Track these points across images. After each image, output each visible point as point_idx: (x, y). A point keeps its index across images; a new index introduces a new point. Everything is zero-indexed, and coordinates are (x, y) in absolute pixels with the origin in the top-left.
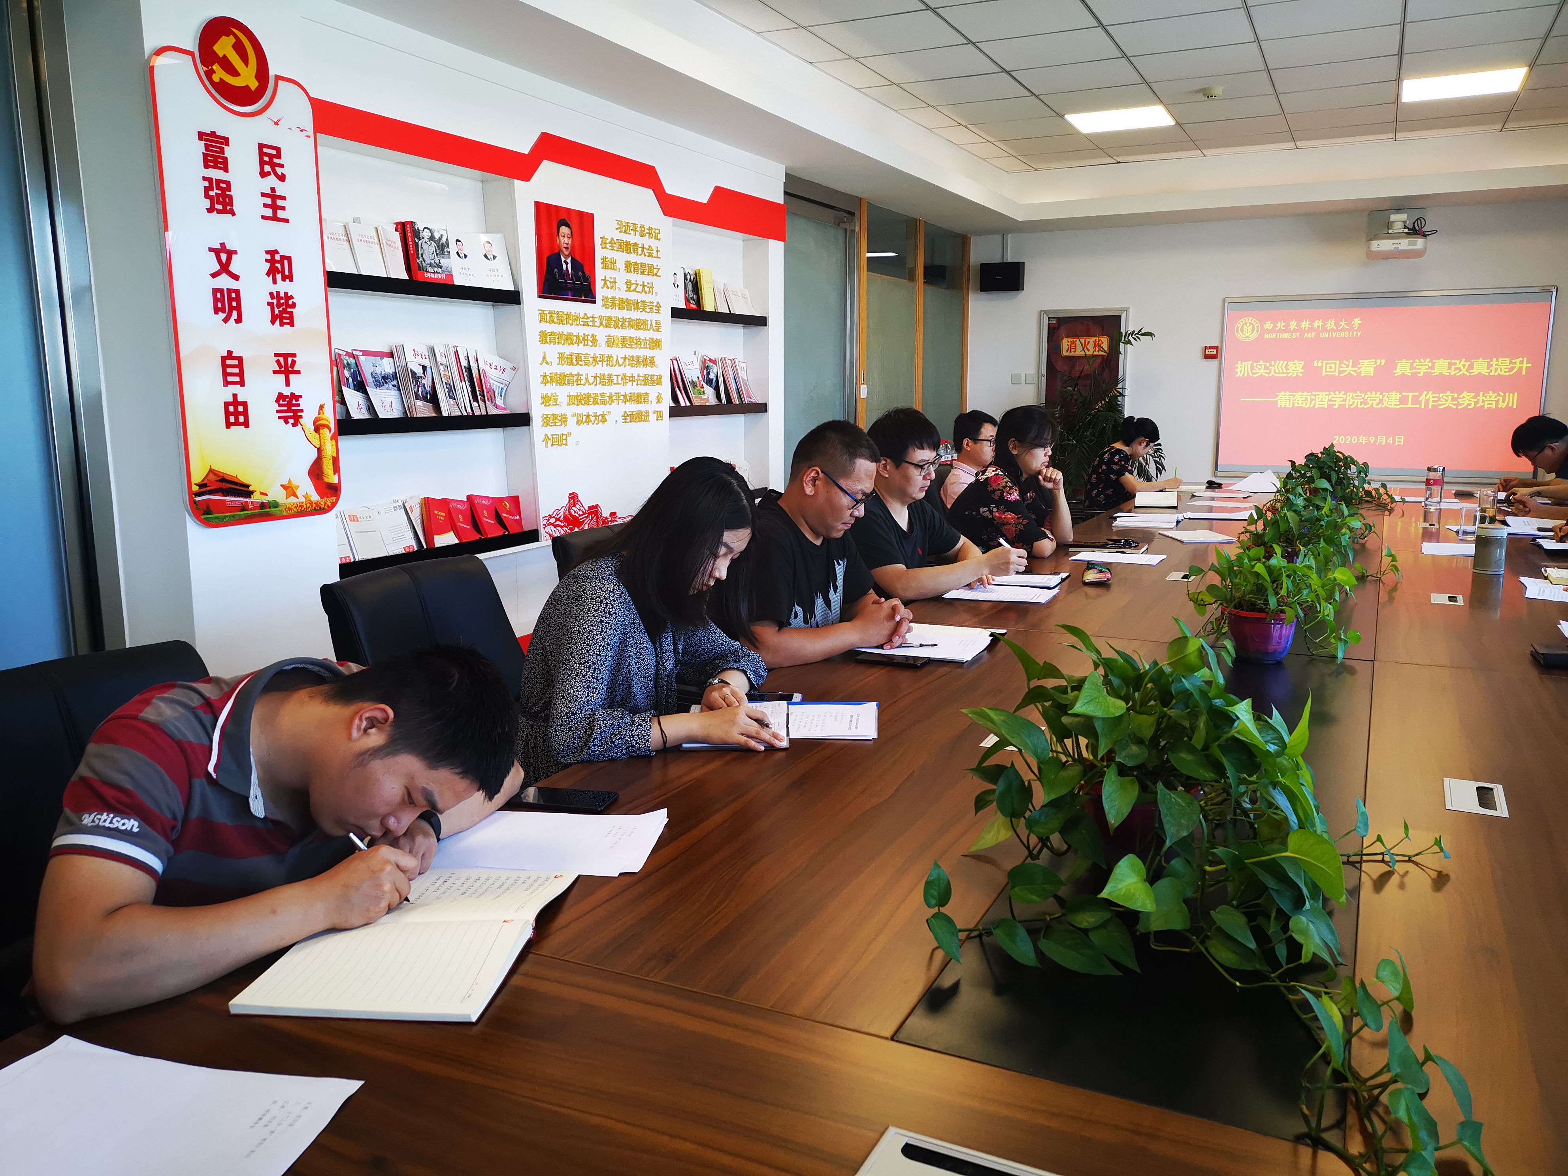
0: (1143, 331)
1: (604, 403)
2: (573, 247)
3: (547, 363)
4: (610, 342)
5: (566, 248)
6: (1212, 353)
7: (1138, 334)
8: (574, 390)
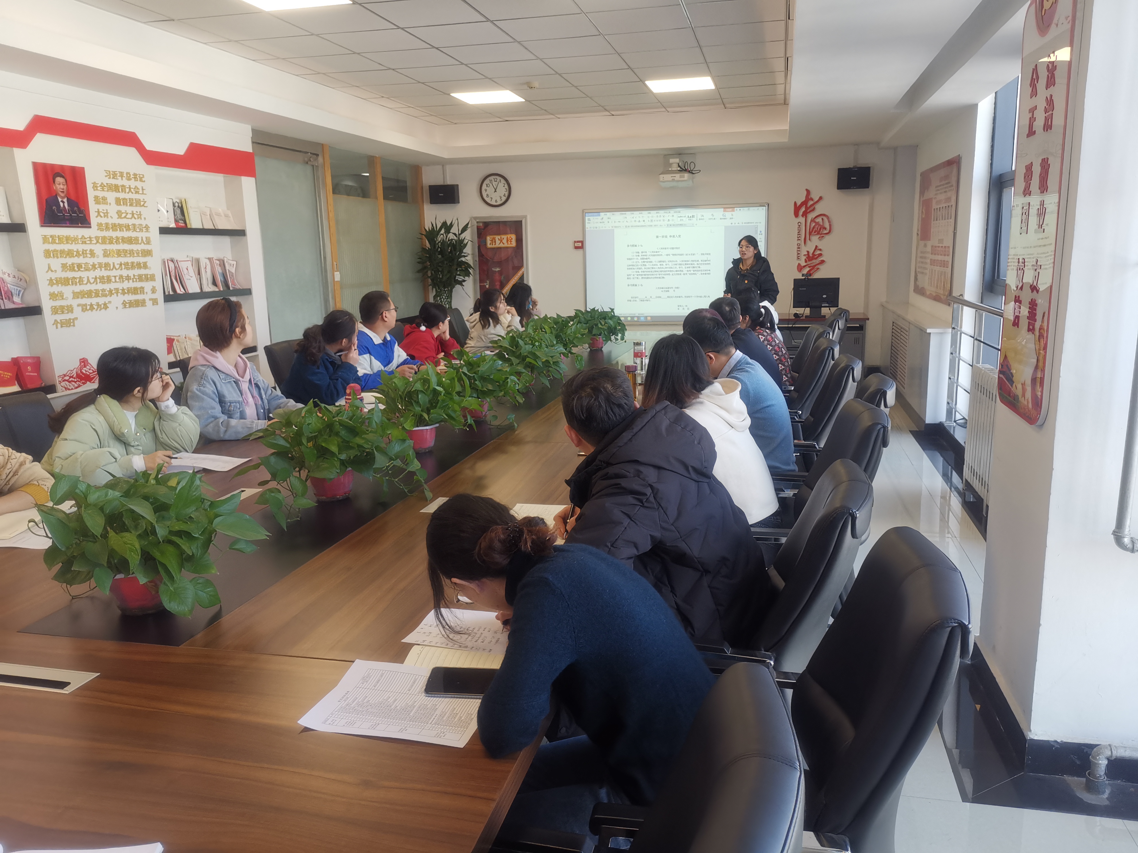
1: (106, 296)
2: (68, 190)
3: (52, 271)
4: (106, 254)
5: (62, 192)
6: (579, 245)
8: (78, 288)
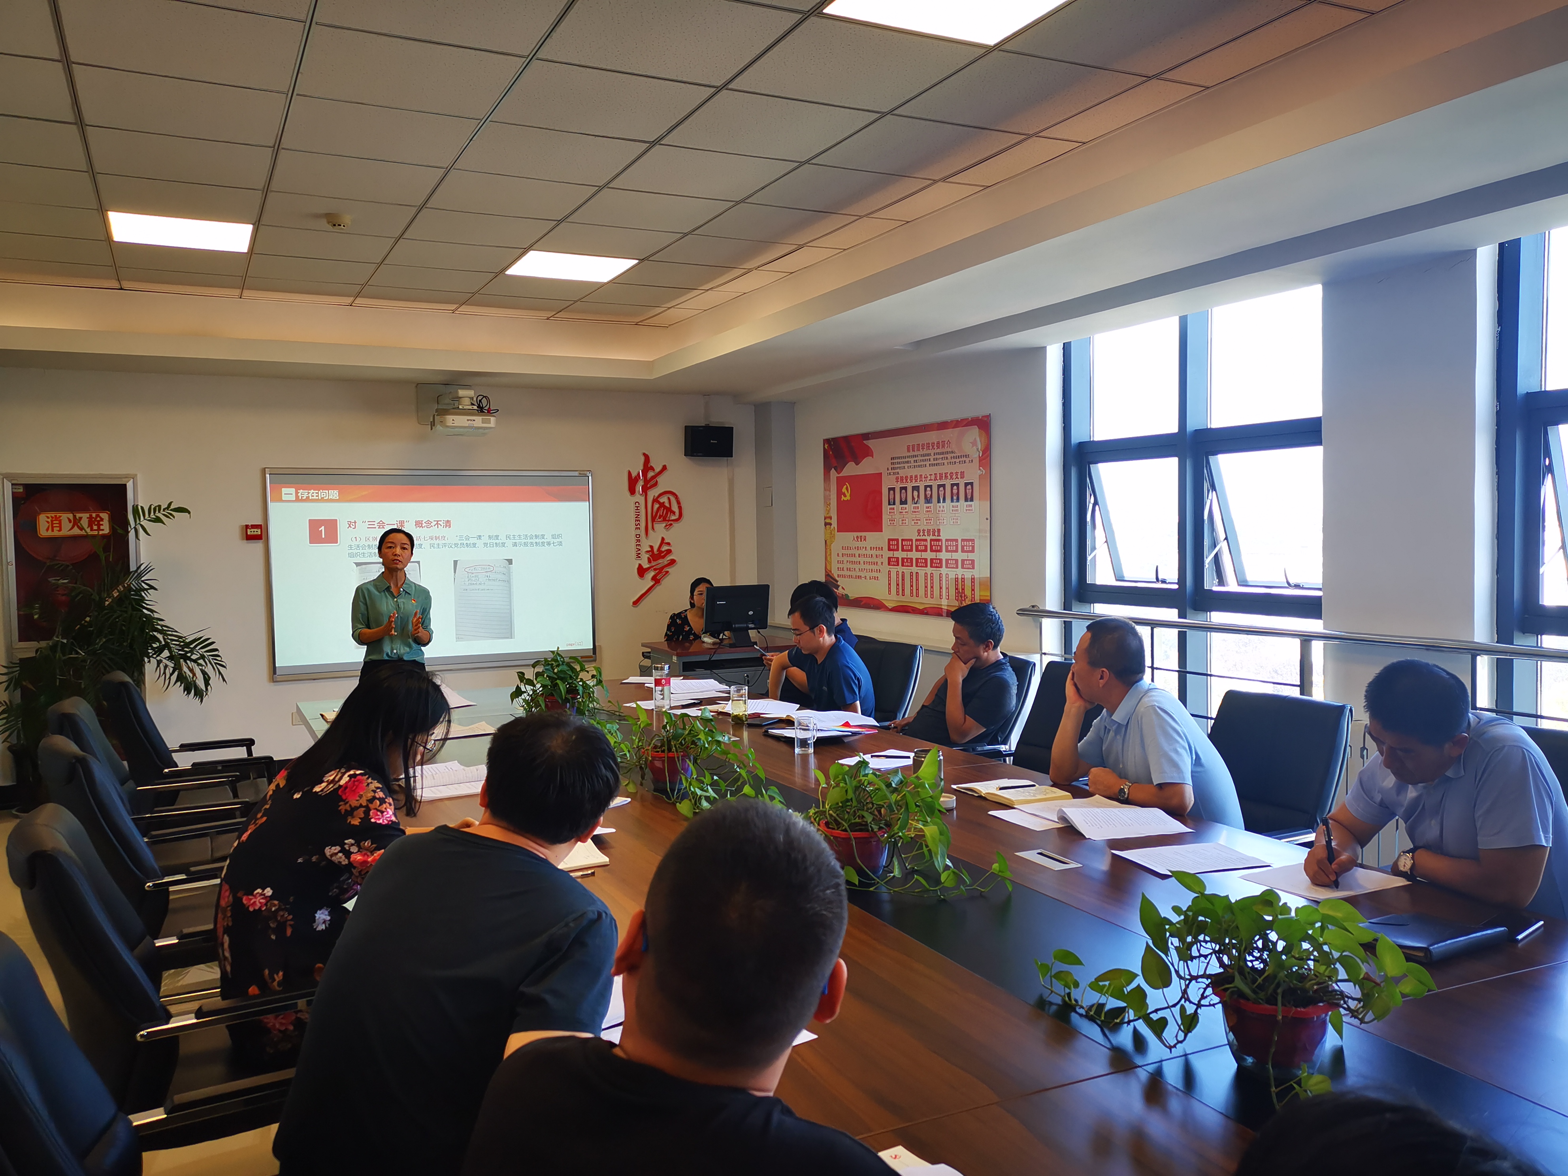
0: (172, 507)
6: (255, 533)
7: (168, 508)
